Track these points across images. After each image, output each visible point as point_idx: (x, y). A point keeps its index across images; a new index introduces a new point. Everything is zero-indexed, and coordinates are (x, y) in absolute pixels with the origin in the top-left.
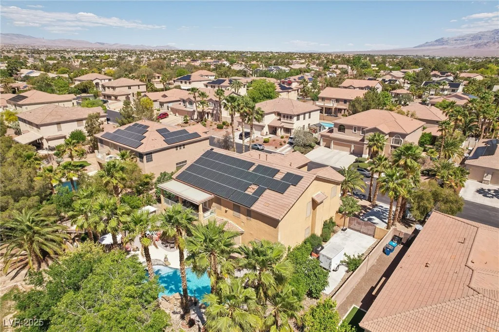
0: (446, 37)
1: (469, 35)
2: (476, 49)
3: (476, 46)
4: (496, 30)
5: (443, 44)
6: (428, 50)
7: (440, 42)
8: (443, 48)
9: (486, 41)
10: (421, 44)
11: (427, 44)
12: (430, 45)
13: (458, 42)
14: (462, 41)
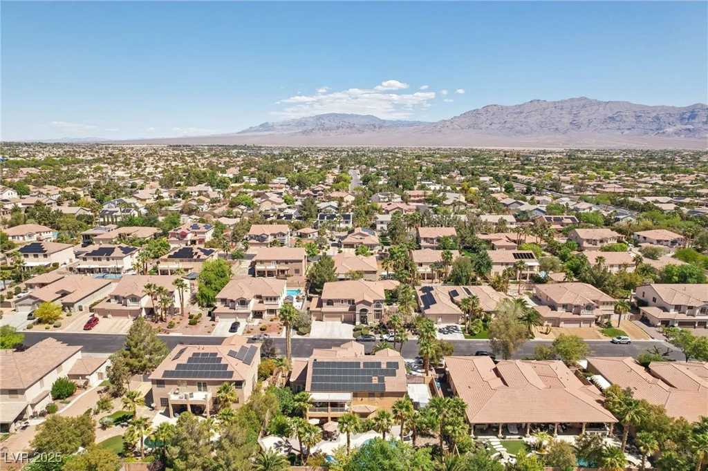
0: (270, 121)
1: (293, 120)
2: (304, 136)
3: (304, 132)
4: (316, 116)
5: (269, 130)
6: (255, 136)
7: (265, 127)
8: (270, 135)
9: (311, 128)
10: (245, 129)
11: (251, 129)
12: (255, 131)
13: (284, 127)
14: (288, 127)
